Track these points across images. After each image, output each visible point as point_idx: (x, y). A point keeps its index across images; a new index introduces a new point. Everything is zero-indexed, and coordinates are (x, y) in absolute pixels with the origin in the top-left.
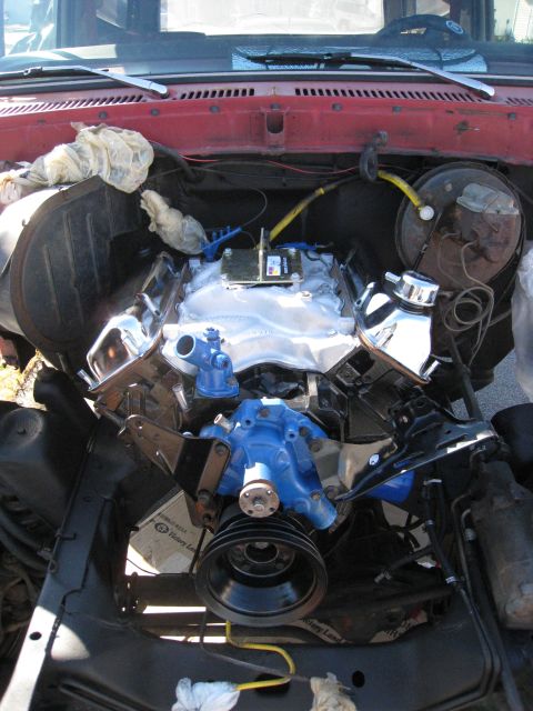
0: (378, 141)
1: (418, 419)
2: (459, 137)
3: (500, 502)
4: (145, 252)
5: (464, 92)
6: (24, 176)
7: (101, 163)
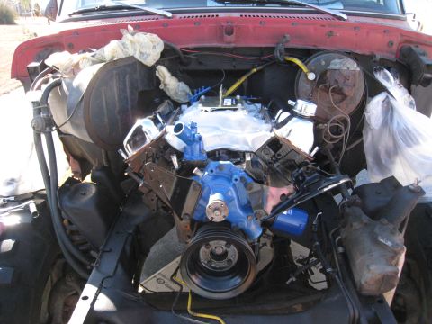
0: (284, 40)
1: (308, 178)
2: (328, 40)
3: (356, 225)
4: (157, 100)
5: (331, 17)
6: (93, 56)
7: (135, 50)
